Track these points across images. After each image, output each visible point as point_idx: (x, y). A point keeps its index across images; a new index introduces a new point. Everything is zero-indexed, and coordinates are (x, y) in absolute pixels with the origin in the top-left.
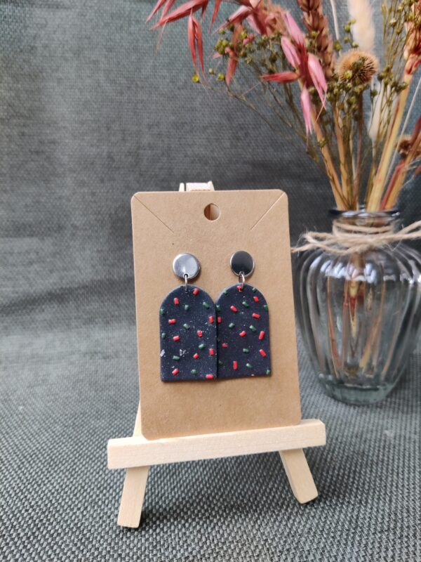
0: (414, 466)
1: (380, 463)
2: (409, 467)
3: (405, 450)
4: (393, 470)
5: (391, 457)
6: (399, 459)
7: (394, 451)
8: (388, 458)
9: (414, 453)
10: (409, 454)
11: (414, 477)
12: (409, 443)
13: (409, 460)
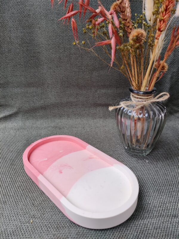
0: (151, 173)
1: (140, 171)
2: (149, 173)
3: (150, 167)
4: (143, 174)
5: (144, 170)
6: (147, 170)
7: (146, 167)
8: (144, 169)
9: (153, 169)
10: (151, 169)
11: (149, 177)
12: (153, 165)
13: (150, 171)
